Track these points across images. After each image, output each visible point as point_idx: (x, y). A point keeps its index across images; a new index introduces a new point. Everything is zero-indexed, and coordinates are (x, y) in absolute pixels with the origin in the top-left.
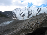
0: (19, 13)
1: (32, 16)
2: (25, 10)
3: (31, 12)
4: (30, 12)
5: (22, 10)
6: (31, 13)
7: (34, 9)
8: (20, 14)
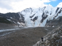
0: (29, 16)
1: (47, 20)
2: (39, 11)
3: (47, 14)
4: (45, 14)
5: (34, 11)
6: (47, 16)
7: (52, 9)
8: (31, 17)
